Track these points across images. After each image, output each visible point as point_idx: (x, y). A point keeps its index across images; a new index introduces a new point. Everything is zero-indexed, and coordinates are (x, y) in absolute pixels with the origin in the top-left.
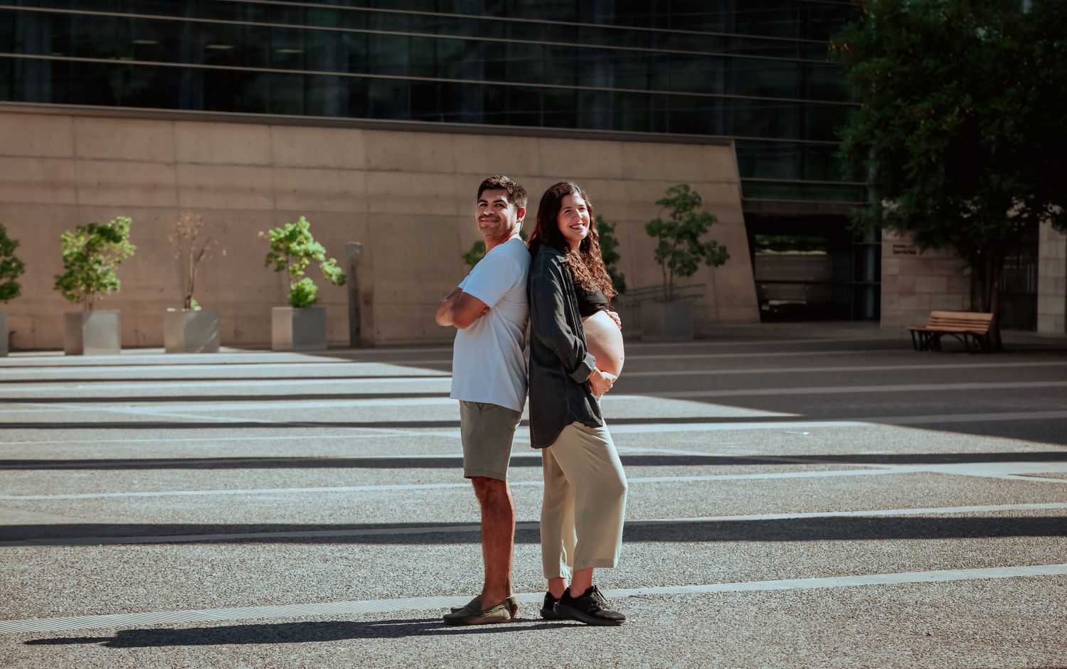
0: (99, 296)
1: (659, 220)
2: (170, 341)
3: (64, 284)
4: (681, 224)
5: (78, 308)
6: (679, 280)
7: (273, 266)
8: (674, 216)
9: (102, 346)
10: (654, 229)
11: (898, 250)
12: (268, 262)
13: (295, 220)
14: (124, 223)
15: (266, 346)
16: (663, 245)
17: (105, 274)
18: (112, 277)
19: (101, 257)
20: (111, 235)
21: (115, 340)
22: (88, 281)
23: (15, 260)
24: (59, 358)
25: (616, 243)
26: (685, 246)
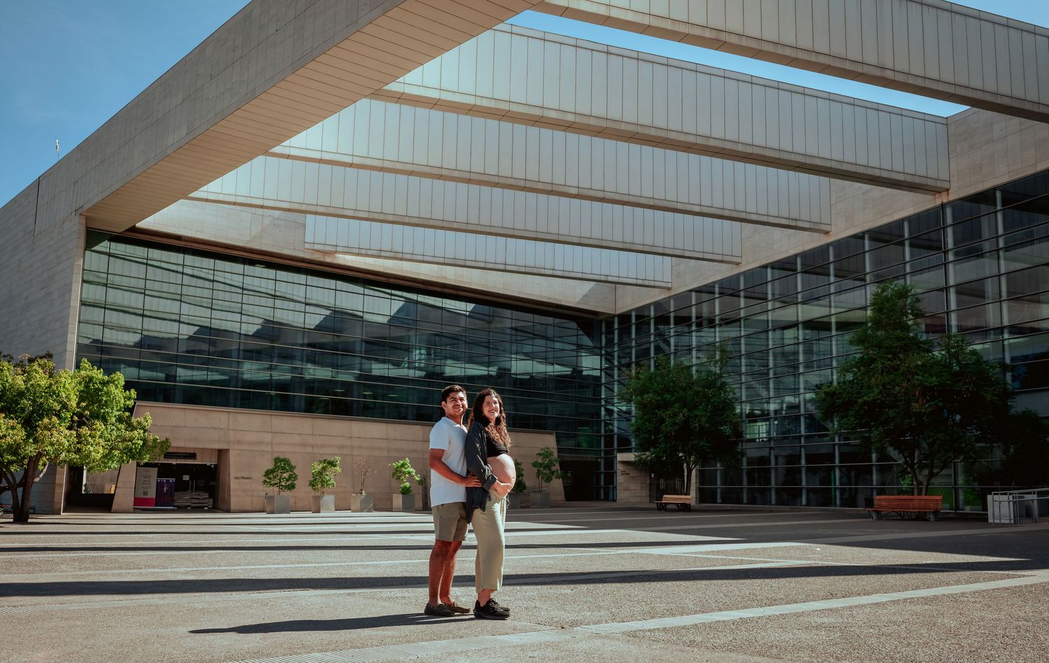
0: (326, 489)
1: (537, 461)
2: (353, 508)
3: (312, 484)
4: (546, 462)
5: (318, 494)
6: (544, 484)
7: (395, 477)
8: (542, 459)
9: (328, 510)
10: (535, 465)
11: (624, 473)
12: (393, 476)
13: (403, 458)
14: (338, 458)
15: (391, 510)
16: (539, 470)
17: (329, 480)
18: (332, 481)
19: (328, 473)
20: (332, 464)
21: (333, 507)
22: (322, 482)
23: (294, 473)
24: (309, 514)
25: (523, 470)
26: (547, 471)
